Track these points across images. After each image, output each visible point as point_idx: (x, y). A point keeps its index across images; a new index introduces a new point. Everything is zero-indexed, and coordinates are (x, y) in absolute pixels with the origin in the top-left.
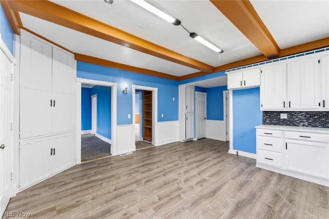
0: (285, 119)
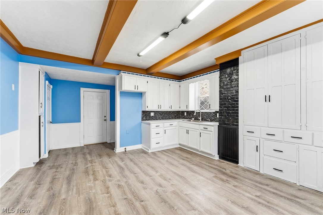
0: (153, 116)
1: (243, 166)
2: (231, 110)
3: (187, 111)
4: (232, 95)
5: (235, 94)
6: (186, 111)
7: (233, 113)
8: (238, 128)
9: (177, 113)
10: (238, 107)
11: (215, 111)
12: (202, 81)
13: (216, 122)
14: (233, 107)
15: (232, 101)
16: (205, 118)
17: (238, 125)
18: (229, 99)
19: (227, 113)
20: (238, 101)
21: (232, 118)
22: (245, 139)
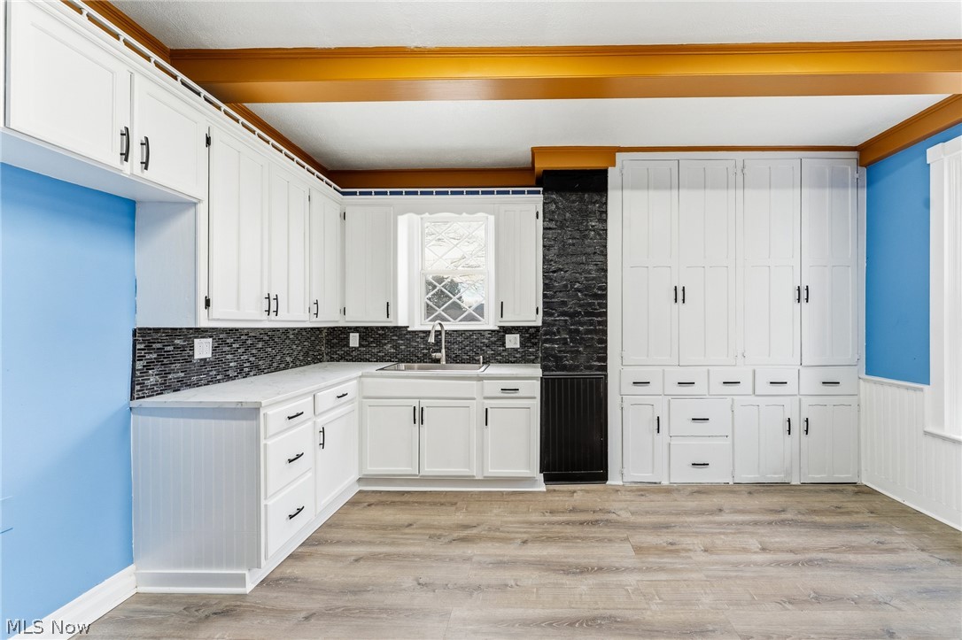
0: (205, 359)
1: (621, 483)
2: (582, 324)
3: (366, 328)
4: (585, 277)
5: (594, 275)
6: (356, 329)
7: (588, 332)
8: (606, 376)
9: (313, 338)
10: (605, 314)
11: (500, 327)
12: (464, 214)
13: (500, 362)
14: (588, 314)
15: (586, 295)
16: (458, 352)
17: (604, 368)
18: (578, 290)
19: (570, 332)
20: (605, 297)
21: (586, 347)
22: (625, 405)
